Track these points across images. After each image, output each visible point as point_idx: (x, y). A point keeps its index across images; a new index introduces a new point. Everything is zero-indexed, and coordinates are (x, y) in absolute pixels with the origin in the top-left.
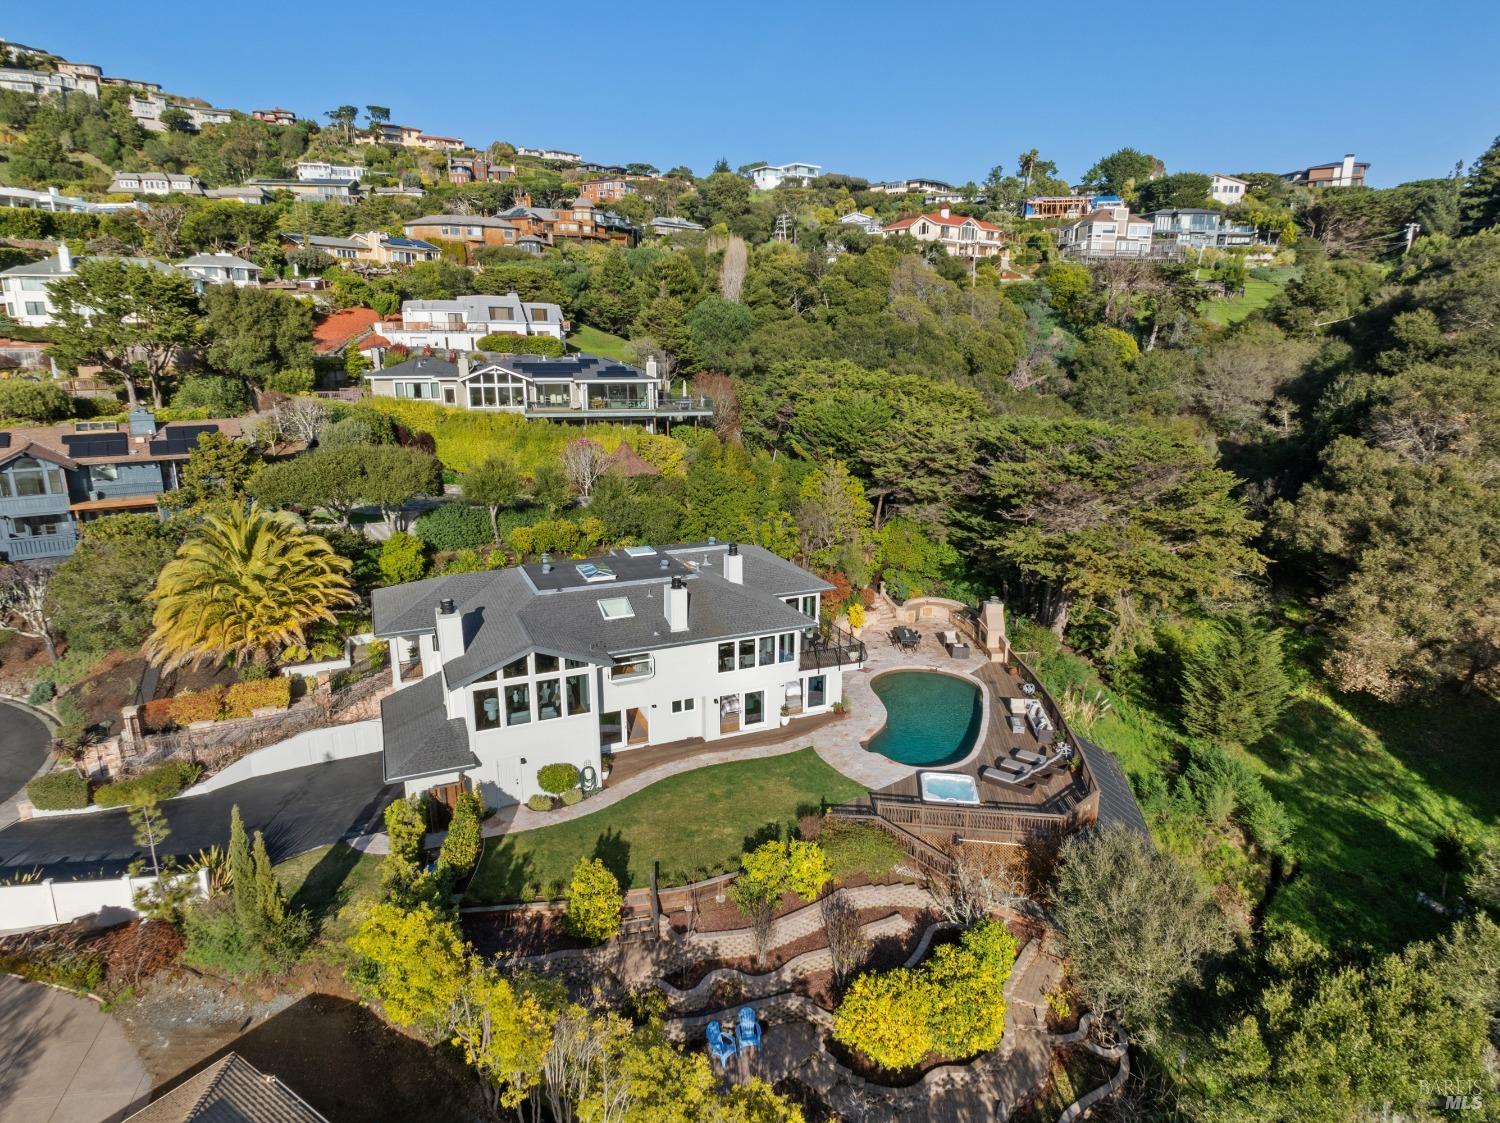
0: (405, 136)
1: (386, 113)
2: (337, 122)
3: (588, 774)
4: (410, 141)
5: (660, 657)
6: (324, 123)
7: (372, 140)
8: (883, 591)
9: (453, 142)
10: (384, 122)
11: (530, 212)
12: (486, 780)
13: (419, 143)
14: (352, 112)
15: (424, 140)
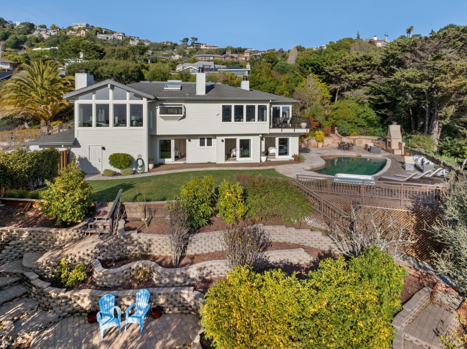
0: (201, 46)
1: (196, 39)
2: (183, 43)
3: (140, 163)
4: (203, 47)
5: (190, 107)
6: (179, 43)
7: (192, 47)
8: (336, 132)
9: (215, 47)
10: (196, 42)
11: (230, 55)
12: (83, 156)
13: (206, 48)
14: (187, 39)
15: (207, 47)
